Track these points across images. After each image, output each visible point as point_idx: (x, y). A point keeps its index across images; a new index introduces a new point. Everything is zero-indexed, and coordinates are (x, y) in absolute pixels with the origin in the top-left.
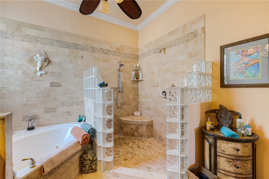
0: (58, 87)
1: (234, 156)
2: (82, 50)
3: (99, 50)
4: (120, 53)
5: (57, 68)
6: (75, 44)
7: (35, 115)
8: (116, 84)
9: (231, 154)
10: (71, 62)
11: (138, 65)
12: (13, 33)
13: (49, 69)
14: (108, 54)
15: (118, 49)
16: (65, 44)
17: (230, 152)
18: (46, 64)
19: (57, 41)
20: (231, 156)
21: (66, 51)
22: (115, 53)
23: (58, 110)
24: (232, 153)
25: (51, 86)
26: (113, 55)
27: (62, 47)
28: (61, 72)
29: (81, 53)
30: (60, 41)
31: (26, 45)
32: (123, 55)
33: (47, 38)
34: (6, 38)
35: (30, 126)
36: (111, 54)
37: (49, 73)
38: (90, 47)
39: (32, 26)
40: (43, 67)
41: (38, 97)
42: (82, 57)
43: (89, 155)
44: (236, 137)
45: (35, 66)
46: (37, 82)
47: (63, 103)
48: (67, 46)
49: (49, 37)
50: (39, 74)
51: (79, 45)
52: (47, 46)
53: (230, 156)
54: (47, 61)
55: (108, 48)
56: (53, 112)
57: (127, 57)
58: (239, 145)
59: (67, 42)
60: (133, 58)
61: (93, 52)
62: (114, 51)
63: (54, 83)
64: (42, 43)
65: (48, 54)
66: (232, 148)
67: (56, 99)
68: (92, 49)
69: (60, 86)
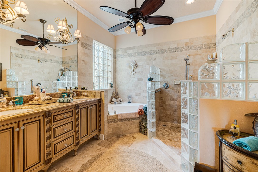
0: (141, 80)
1: (237, 169)
2: (155, 54)
3: (168, 50)
4: (188, 47)
5: (141, 69)
6: (150, 51)
7: (131, 96)
8: (184, 78)
9: (234, 166)
10: (148, 64)
11: (214, 55)
12: (124, 54)
13: (137, 70)
14: (175, 52)
15: (187, 44)
16: (145, 53)
17: (233, 162)
18: (136, 67)
19: (141, 52)
20: (234, 168)
21: (145, 57)
22: (183, 49)
23: (141, 95)
24: (235, 164)
25: (138, 80)
26: (181, 51)
27: (143, 55)
28: (143, 71)
29: (154, 56)
30: (142, 52)
31: (128, 59)
32: (193, 48)
33: (136, 53)
34: (122, 58)
35: (129, 101)
36: (179, 50)
37: (137, 72)
38: (160, 50)
39: (131, 48)
40: (134, 70)
41: (133, 86)
42: (155, 59)
43: (143, 123)
44: (246, 149)
45: (131, 69)
46: (132, 78)
47: (144, 90)
48: (146, 54)
49: (137, 52)
50: (133, 73)
51: (153, 51)
52: (136, 57)
53: (232, 167)
54: (136, 66)
55: (176, 46)
56: (139, 95)
57: (198, 49)
58: (244, 158)
59: (146, 51)
60: (208, 48)
61: (163, 53)
62: (182, 47)
63: (139, 78)
64: (134, 56)
65: (136, 62)
66: (234, 157)
67: (140, 88)
68: (162, 51)
69: (142, 80)
